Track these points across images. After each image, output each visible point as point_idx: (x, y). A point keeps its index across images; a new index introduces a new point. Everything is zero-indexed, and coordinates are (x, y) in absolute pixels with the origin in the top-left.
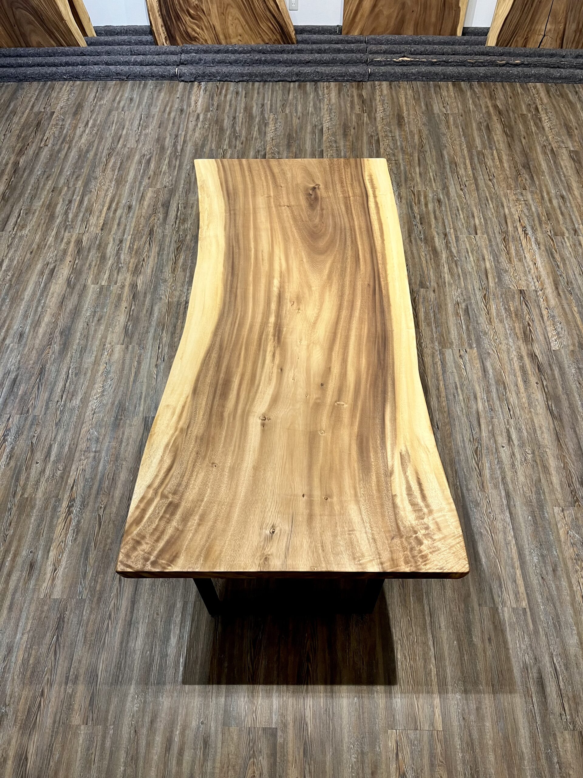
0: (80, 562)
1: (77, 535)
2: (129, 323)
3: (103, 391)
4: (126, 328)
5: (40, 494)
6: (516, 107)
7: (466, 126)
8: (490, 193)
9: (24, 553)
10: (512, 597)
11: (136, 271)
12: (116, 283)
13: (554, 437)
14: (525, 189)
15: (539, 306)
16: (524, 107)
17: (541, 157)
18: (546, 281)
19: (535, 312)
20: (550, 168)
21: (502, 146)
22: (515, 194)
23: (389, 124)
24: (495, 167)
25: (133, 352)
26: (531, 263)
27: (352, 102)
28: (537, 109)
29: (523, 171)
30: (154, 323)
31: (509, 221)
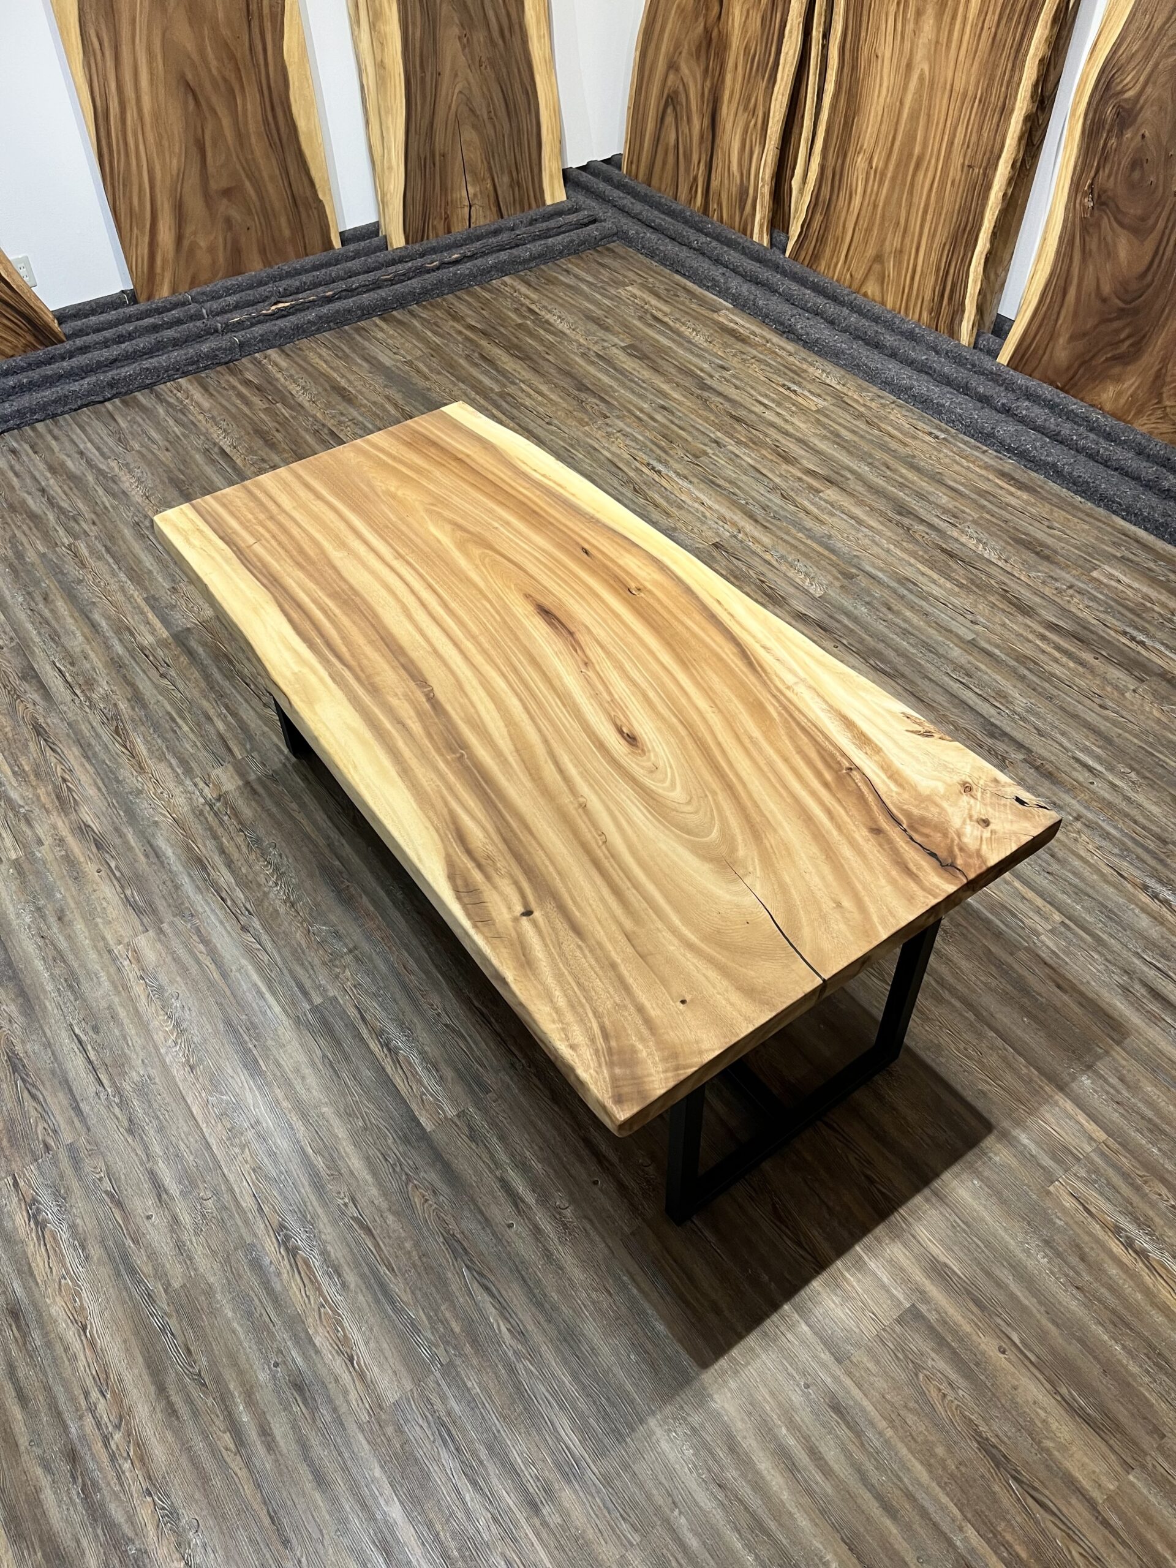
0: (385, 1311)
1: (339, 1276)
2: (128, 892)
3: (177, 1025)
4: (128, 902)
5: (204, 1263)
6: (500, 318)
7: (451, 366)
8: (564, 441)
9: (263, 1376)
10: (1037, 918)
11: (65, 802)
12: (40, 842)
13: (913, 699)
14: (606, 417)
15: (754, 553)
16: (510, 314)
17: (591, 369)
18: (736, 518)
19: (756, 562)
20: (616, 379)
21: (527, 375)
22: (599, 428)
23: (329, 405)
24: (540, 404)
25: (178, 933)
26: (696, 505)
27: (240, 395)
28: (531, 311)
29: (583, 396)
30: (177, 867)
31: (621, 465)
